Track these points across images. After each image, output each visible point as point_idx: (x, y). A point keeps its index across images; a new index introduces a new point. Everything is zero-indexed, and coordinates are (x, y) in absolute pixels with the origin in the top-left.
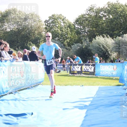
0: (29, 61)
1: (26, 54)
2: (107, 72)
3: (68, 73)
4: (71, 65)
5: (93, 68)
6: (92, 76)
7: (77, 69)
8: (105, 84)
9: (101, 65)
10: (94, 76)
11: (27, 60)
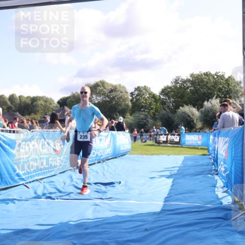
0: (116, 132)
1: (113, 125)
2: (192, 141)
3: (154, 143)
4: (157, 135)
5: (178, 137)
6: (177, 145)
7: (163, 138)
8: (191, 153)
9: (186, 135)
10: (180, 146)
11: (114, 130)
